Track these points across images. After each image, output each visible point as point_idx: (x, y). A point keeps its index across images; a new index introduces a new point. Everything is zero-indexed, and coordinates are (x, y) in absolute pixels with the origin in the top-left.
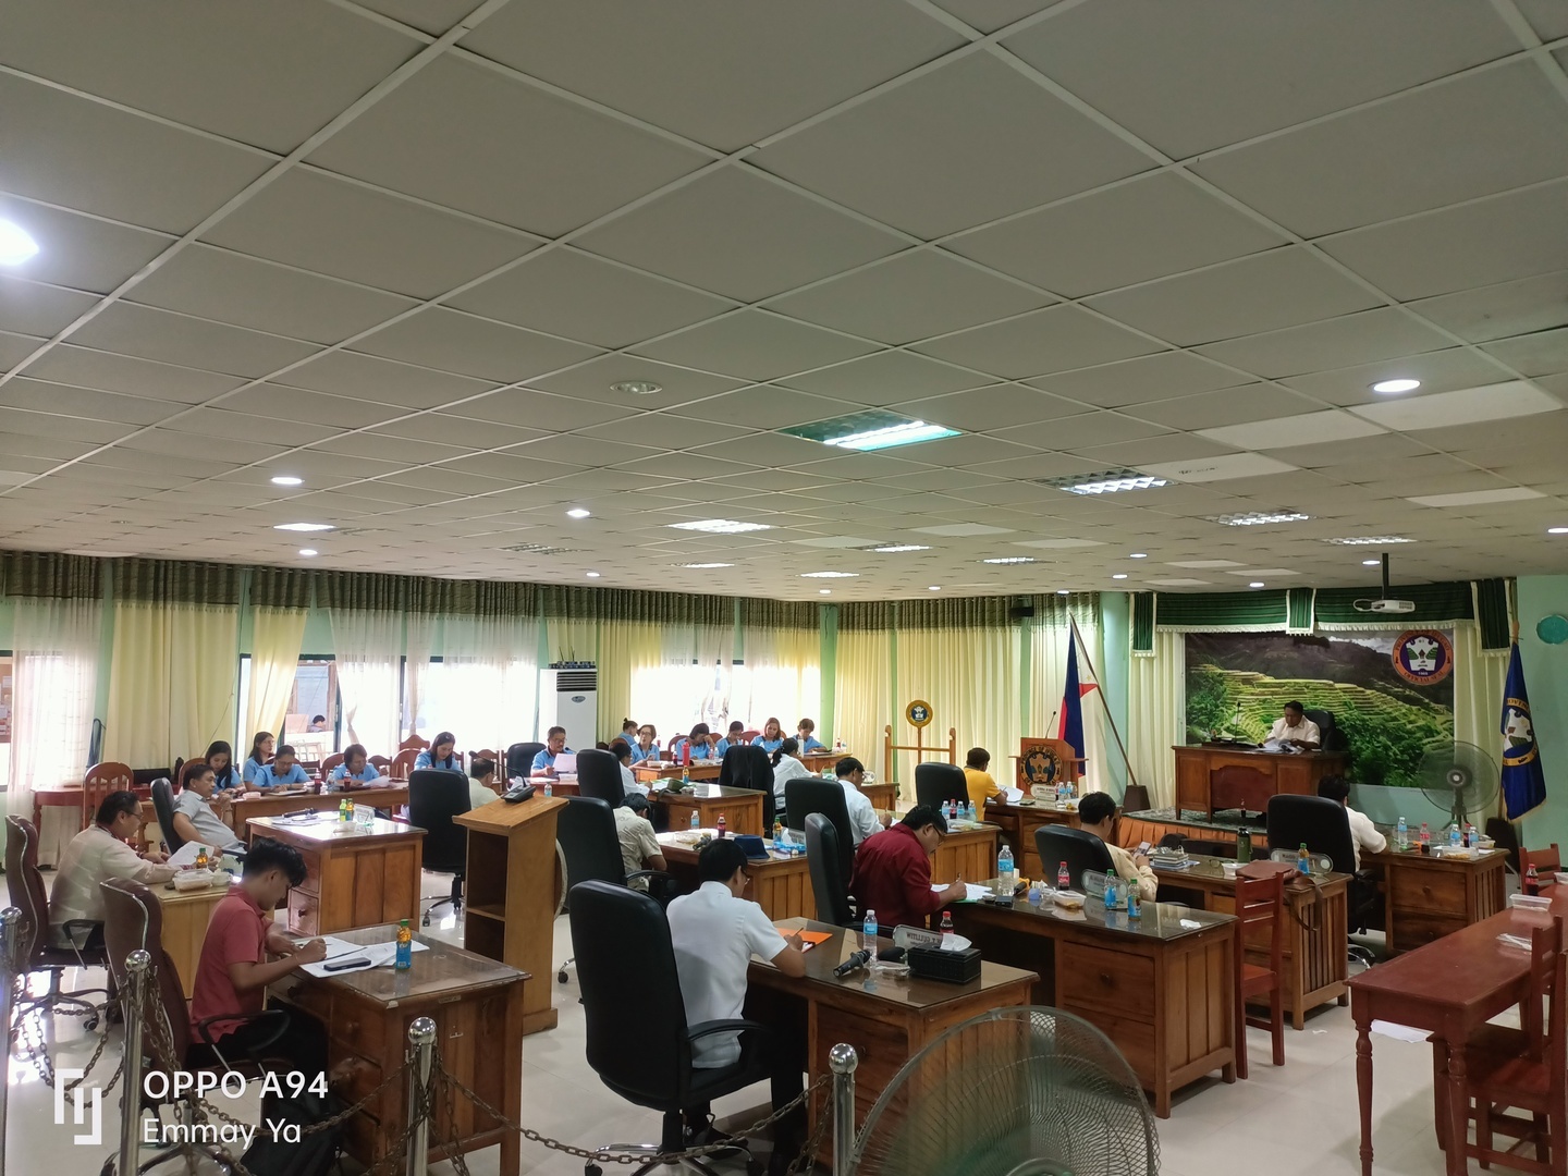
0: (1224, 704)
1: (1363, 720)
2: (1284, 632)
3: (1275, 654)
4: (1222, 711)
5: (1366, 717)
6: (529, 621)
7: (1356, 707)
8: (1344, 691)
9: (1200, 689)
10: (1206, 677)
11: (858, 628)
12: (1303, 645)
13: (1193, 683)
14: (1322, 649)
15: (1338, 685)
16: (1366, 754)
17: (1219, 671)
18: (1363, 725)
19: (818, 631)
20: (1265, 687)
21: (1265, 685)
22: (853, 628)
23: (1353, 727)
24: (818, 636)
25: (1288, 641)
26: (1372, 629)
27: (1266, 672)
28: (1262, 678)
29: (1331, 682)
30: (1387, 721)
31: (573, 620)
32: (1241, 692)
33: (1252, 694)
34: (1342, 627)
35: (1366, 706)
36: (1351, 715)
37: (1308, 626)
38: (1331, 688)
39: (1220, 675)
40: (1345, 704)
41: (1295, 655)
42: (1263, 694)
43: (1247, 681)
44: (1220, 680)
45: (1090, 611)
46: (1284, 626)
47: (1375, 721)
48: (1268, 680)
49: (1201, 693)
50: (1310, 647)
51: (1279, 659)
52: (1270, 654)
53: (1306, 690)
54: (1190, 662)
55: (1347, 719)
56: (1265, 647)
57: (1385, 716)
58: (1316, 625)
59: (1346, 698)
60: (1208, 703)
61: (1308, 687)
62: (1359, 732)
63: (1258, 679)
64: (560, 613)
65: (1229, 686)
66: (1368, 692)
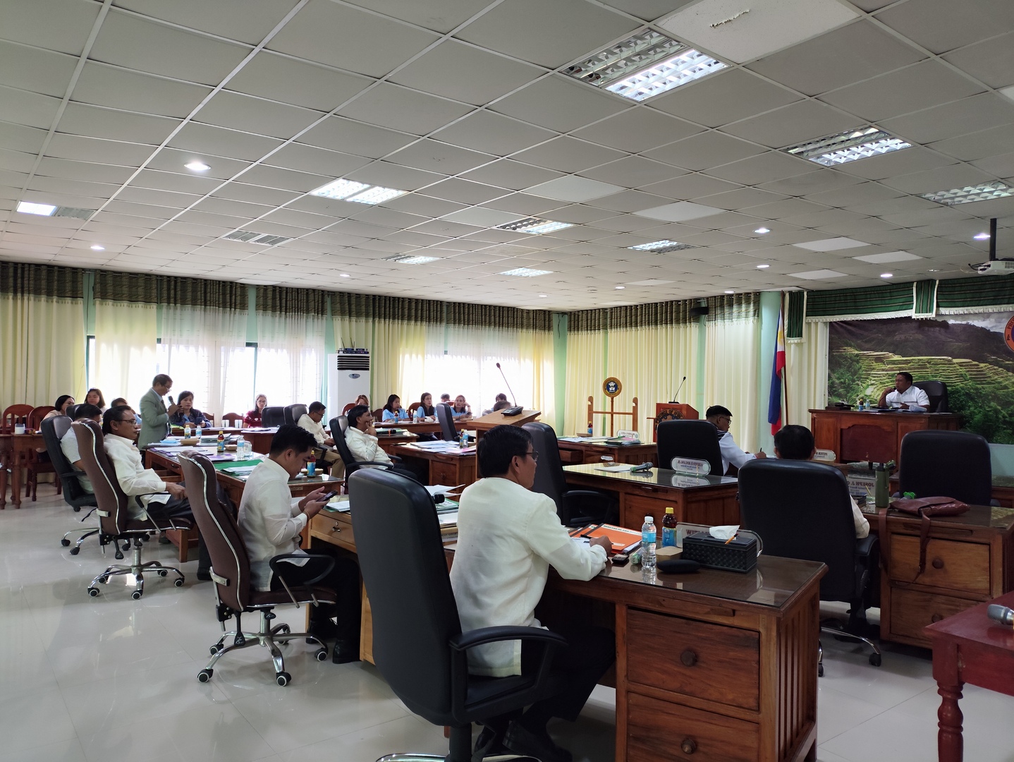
0: (859, 378)
1: (977, 389)
2: (910, 317)
3: (903, 337)
4: (858, 385)
5: (979, 386)
6: (318, 319)
7: (971, 378)
8: (961, 365)
9: (840, 368)
10: (845, 358)
11: (582, 330)
12: (926, 328)
13: (835, 362)
14: (942, 330)
15: (955, 361)
16: (978, 417)
17: (856, 352)
18: (976, 393)
19: (551, 332)
20: (894, 364)
21: (894, 362)
22: (578, 330)
23: (968, 395)
24: (552, 336)
25: (914, 325)
26: (986, 311)
27: (895, 352)
28: (891, 357)
29: (950, 358)
30: (998, 389)
31: (354, 319)
32: (874, 369)
33: (883, 370)
34: (960, 310)
35: (980, 377)
36: (966, 385)
37: (931, 311)
38: (950, 363)
39: (857, 355)
40: (962, 375)
41: (920, 336)
42: (892, 369)
43: (879, 359)
44: (857, 359)
45: (752, 307)
46: (912, 313)
47: (988, 388)
48: (897, 358)
49: (841, 370)
50: (932, 329)
51: (906, 340)
52: (898, 337)
53: (928, 366)
54: (833, 346)
55: (962, 388)
56: (895, 331)
57: (996, 385)
58: (937, 310)
59: (963, 371)
60: (847, 378)
61: (929, 363)
62: (972, 399)
63: (888, 357)
64: (343, 313)
65: (863, 364)
66: (982, 365)
